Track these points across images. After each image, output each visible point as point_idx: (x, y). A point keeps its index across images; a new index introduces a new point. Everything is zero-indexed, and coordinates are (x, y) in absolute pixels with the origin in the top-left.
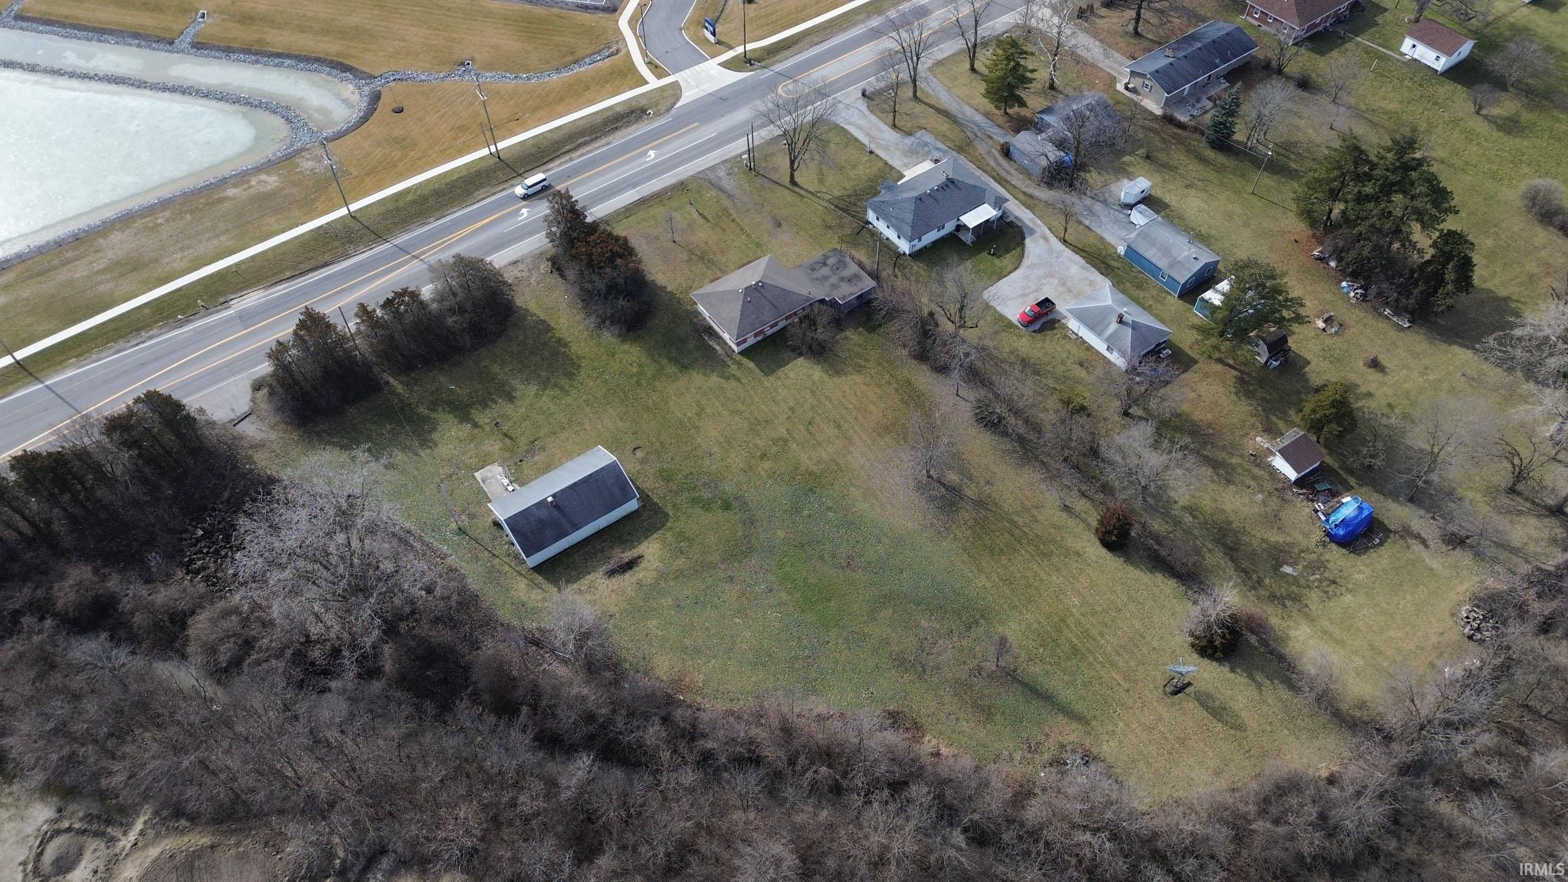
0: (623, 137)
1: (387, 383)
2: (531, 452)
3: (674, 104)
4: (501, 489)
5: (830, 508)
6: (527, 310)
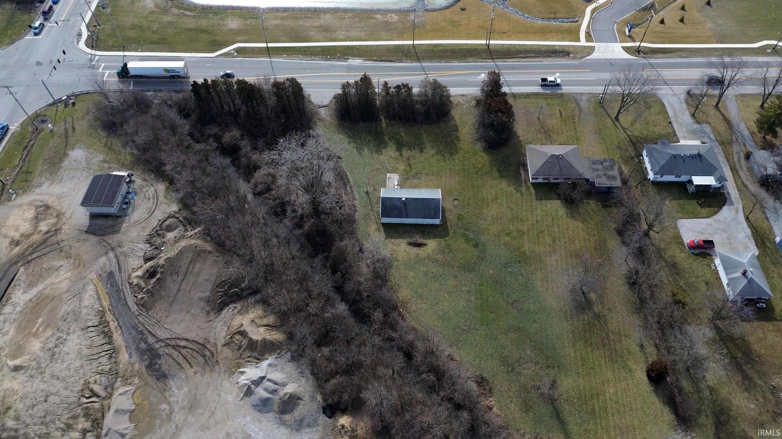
0: (550, 62)
1: (381, 120)
2: (414, 177)
3: (585, 56)
4: (393, 185)
5: (522, 274)
6: (454, 118)
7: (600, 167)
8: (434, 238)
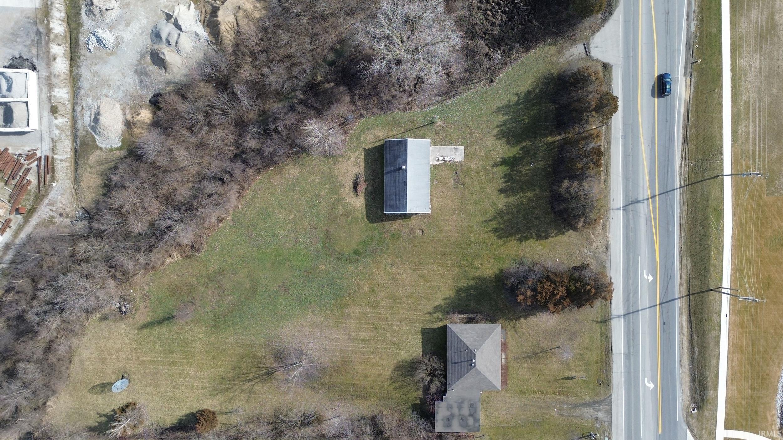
1: (560, 134)
2: (458, 181)
3: (692, 431)
4: (444, 154)
6: (563, 233)
7: (466, 411)
8: (366, 205)
